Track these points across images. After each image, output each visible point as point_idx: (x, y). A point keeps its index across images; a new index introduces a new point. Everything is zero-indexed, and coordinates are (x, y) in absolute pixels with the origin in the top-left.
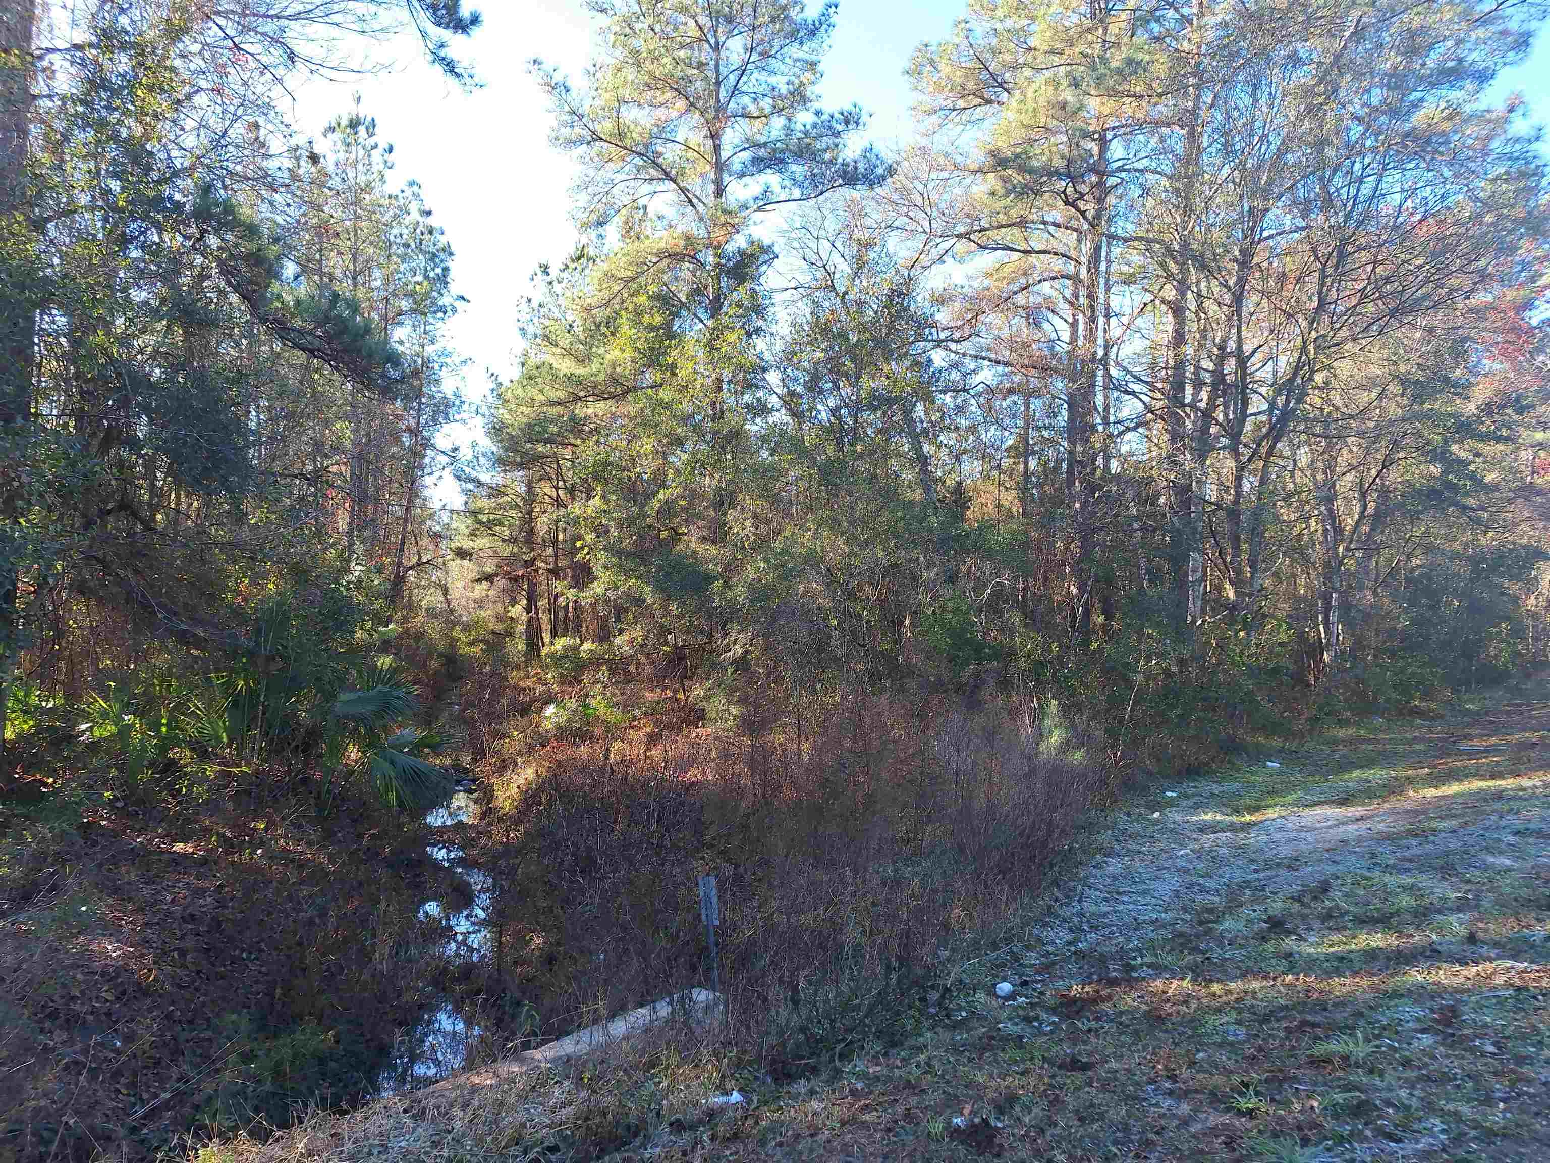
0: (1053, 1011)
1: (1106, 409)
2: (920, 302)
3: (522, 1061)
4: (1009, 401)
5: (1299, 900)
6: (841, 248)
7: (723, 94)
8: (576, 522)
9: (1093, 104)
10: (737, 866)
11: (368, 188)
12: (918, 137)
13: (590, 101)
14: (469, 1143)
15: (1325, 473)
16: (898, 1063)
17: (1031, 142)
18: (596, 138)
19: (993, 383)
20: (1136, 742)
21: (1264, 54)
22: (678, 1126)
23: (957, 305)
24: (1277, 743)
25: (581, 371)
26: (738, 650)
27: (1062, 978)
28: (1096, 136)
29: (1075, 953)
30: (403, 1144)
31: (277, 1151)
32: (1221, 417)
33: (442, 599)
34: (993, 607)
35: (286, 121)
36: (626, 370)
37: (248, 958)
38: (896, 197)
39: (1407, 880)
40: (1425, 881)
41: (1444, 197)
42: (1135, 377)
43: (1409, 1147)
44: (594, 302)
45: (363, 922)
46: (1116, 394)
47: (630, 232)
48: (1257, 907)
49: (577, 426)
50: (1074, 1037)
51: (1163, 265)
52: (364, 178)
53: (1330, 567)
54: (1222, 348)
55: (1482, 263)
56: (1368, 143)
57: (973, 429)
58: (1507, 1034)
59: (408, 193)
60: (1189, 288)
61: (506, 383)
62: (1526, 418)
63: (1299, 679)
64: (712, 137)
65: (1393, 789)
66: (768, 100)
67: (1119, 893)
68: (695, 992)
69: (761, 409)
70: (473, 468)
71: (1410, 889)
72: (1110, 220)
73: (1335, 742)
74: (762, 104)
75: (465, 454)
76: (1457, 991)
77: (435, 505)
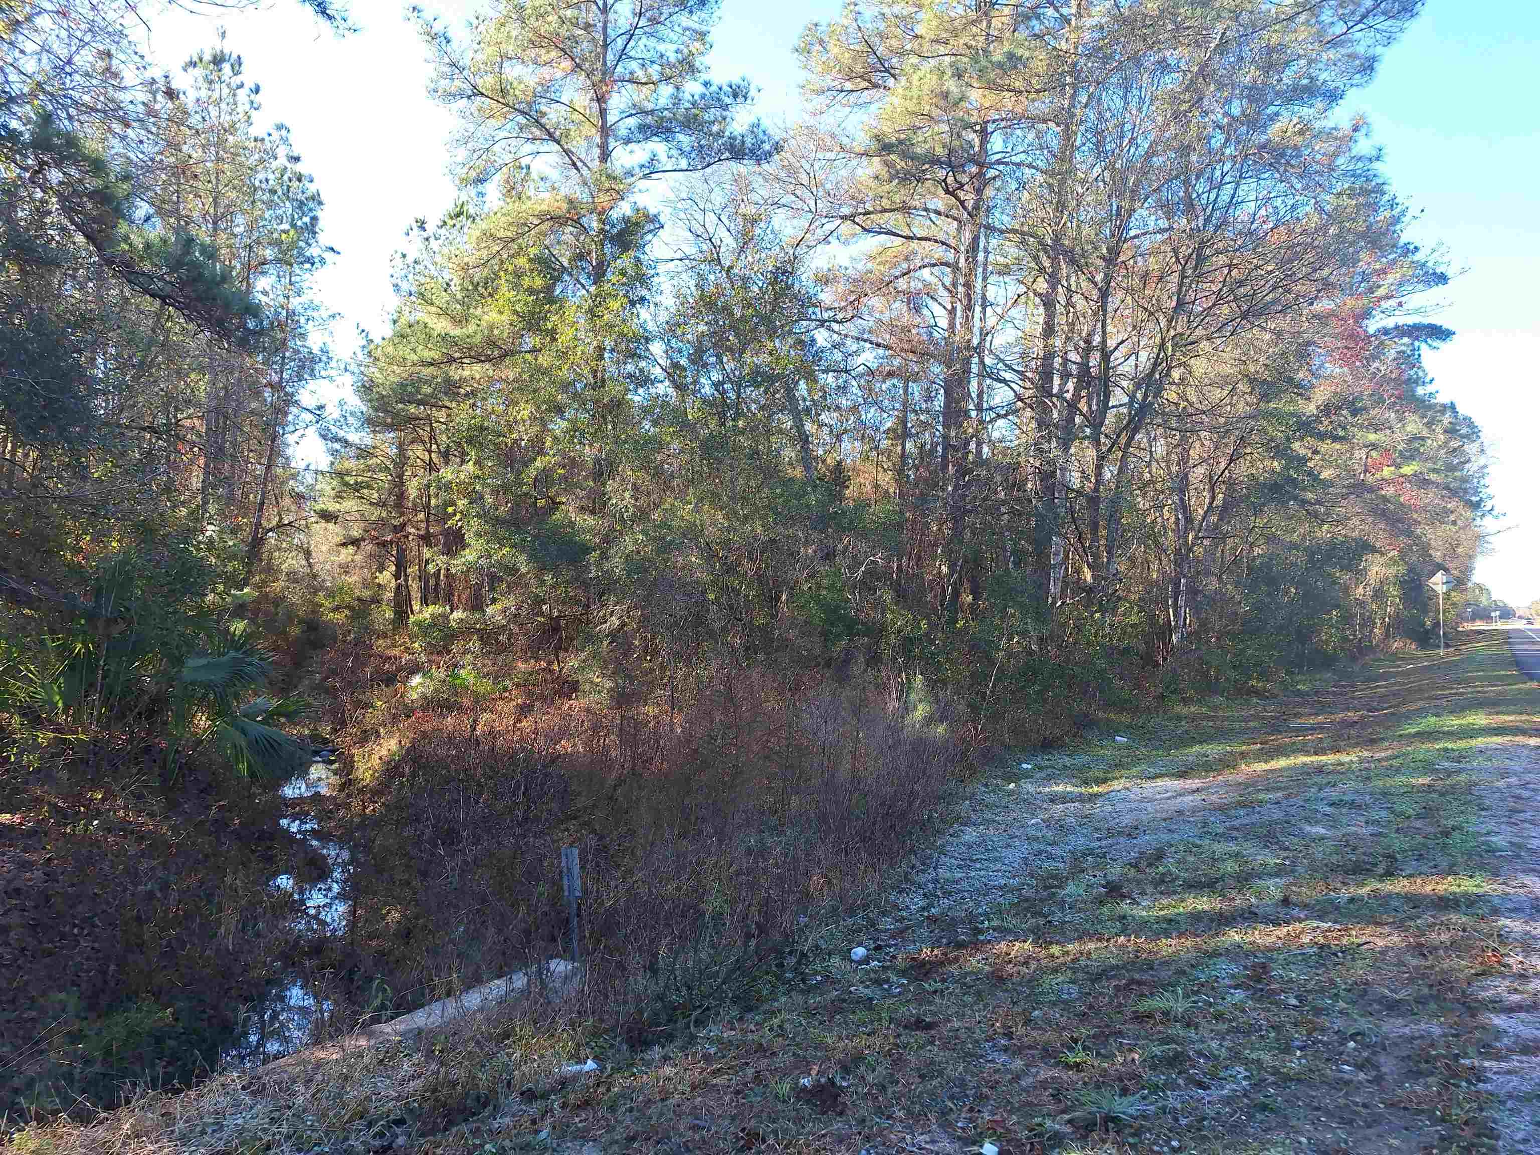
0: (903, 973)
1: (980, 395)
2: (805, 280)
3: (371, 1035)
4: (889, 383)
5: (1136, 866)
6: (727, 222)
7: (610, 57)
8: (448, 487)
9: (975, 95)
10: (601, 838)
11: (232, 129)
12: (807, 117)
13: (470, 54)
14: (309, 1119)
15: (1178, 464)
16: (752, 1027)
17: (916, 129)
18: (477, 92)
19: (874, 365)
20: (996, 717)
21: (1136, 60)
22: (529, 1096)
23: (841, 287)
24: (1126, 718)
25: (456, 332)
26: (615, 621)
27: (914, 942)
28: (978, 128)
29: (928, 918)
30: (240, 1121)
31: (101, 1133)
32: (1085, 409)
33: (304, 563)
34: (866, 585)
35: (141, 53)
36: (503, 333)
37: (80, 934)
38: (783, 175)
39: (1233, 848)
40: (1248, 848)
41: (1293, 208)
42: (1006, 365)
43: (1215, 1093)
44: (471, 261)
45: (210, 897)
46: (988, 381)
47: (512, 191)
48: (1096, 873)
49: (451, 388)
50: (922, 998)
51: (1036, 258)
52: (228, 118)
53: (1180, 554)
54: (1088, 342)
55: (1326, 272)
56: (1228, 152)
57: (854, 409)
58: (1309, 987)
59: (276, 136)
60: (1059, 282)
61: (378, 340)
62: (1359, 419)
63: (1148, 660)
64: (598, 100)
65: (1227, 763)
66: (657, 67)
67: (972, 861)
68: (553, 964)
69: (643, 380)
70: (341, 427)
71: (1236, 856)
72: (988, 210)
73: (1179, 718)
74: (650, 70)
75: (332, 412)
76: (1270, 949)
77: (297, 464)
